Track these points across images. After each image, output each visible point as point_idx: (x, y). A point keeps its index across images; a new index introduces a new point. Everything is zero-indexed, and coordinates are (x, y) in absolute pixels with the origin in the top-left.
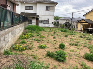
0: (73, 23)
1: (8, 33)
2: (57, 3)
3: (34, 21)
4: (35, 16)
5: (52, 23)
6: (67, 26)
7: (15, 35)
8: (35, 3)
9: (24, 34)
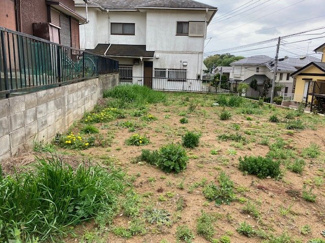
0: (281, 79)
1: (46, 102)
2: (214, 10)
3: (138, 73)
4: (140, 56)
5: (199, 77)
6: (256, 89)
7: (68, 109)
8: (142, 13)
9: (97, 109)
